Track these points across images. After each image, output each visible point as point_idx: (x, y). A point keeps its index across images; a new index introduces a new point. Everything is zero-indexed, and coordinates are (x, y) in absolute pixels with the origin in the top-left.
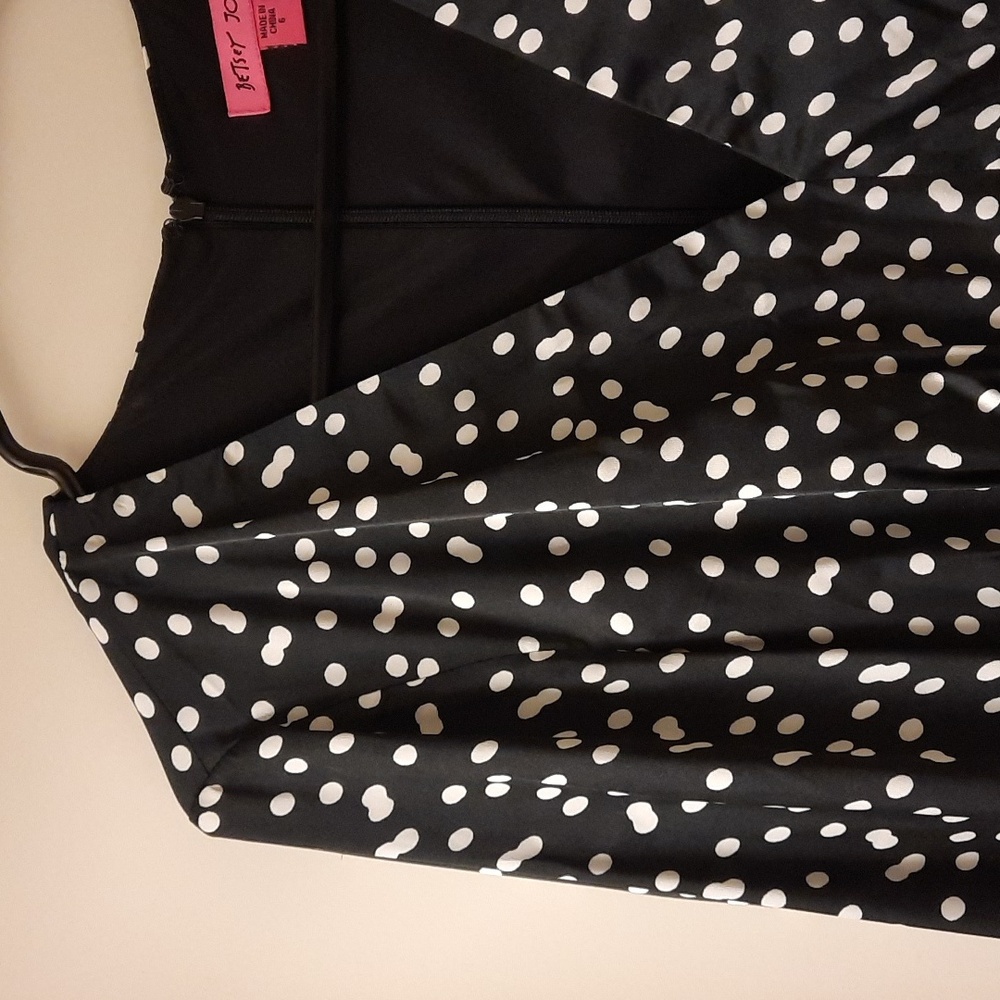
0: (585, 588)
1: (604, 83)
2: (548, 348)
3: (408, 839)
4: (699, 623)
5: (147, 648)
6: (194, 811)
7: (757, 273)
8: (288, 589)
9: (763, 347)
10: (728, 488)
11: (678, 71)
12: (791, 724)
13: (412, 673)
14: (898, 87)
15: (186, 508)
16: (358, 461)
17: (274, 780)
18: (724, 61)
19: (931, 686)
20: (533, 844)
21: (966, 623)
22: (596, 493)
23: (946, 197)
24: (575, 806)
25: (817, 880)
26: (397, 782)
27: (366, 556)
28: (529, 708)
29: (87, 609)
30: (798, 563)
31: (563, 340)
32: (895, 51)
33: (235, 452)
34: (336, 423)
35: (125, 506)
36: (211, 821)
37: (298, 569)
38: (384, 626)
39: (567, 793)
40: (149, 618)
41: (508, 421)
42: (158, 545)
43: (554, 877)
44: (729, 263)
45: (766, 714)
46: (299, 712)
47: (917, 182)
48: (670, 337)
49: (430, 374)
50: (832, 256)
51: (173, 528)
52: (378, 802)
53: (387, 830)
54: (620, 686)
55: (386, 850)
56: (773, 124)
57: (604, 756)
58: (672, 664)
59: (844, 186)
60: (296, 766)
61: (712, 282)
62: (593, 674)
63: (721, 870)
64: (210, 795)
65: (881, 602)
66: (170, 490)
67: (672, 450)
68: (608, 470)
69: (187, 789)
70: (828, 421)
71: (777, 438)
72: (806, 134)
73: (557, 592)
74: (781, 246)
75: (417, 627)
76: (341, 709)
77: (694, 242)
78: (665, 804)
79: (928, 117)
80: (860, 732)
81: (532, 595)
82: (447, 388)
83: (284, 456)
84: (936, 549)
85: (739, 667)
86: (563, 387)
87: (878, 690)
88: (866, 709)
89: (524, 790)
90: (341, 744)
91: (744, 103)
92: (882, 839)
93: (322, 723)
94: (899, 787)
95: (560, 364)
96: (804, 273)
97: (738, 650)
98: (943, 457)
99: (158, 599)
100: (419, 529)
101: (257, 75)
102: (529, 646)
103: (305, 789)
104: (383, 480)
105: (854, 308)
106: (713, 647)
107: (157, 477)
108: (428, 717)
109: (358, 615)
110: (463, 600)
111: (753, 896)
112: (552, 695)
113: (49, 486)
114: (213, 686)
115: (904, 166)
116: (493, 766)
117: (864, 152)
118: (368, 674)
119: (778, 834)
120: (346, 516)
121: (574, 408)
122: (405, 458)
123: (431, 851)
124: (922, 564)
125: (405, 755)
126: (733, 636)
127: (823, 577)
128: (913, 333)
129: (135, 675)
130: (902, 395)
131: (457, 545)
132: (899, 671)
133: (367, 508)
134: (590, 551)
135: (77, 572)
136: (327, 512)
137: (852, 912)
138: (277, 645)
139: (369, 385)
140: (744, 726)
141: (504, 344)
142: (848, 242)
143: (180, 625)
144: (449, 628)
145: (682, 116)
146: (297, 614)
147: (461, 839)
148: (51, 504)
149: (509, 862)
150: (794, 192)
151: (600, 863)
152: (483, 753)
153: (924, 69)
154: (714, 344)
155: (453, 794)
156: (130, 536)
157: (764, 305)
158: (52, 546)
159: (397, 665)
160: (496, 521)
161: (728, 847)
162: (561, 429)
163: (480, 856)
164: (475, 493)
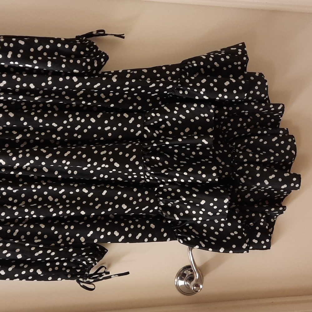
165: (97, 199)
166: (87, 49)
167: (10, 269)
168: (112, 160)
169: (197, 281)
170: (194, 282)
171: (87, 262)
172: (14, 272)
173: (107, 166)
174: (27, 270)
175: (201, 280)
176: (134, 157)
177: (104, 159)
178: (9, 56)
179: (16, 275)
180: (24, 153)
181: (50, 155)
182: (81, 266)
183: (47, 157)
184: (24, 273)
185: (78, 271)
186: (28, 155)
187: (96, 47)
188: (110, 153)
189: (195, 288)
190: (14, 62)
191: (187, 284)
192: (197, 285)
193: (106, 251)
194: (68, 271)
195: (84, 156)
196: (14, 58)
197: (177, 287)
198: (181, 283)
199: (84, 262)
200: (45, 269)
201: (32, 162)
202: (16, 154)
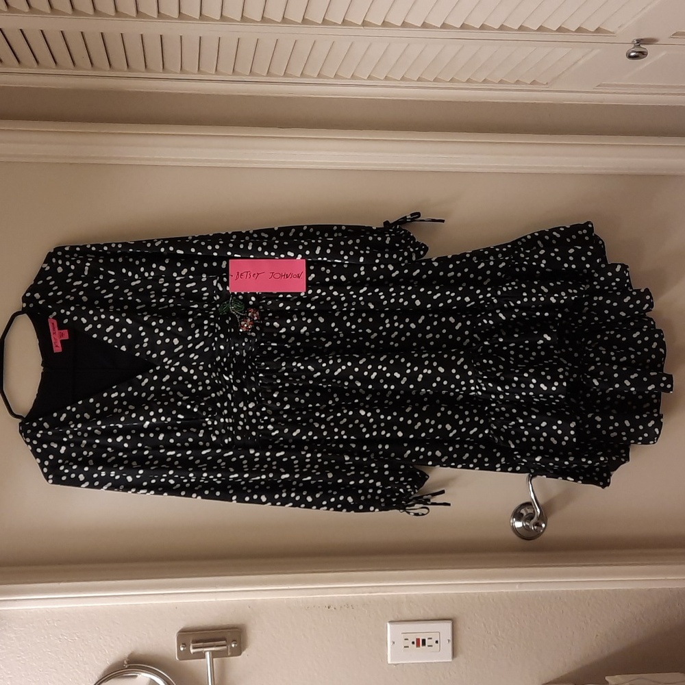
0: (119, 439)
1: (124, 348)
2: (113, 395)
3: (87, 484)
4: (140, 445)
5: (39, 450)
6: (48, 479)
7: (151, 383)
8: (65, 439)
9: (153, 395)
10: (144, 421)
11: (137, 346)
12: (156, 462)
13: (88, 454)
14: (176, 350)
15: (46, 425)
16: (78, 416)
17: (63, 474)
18: (145, 345)
19: (179, 455)
20: (110, 484)
21: (187, 444)
22: (121, 423)
23: (185, 369)
24: (117, 477)
25: (160, 489)
26: (85, 473)
27: (79, 433)
28: (109, 460)
29: (28, 443)
30: (157, 434)
31: (116, 394)
32: (175, 344)
33: (55, 415)
34: (74, 409)
35: (35, 424)
36: (51, 481)
37: (67, 436)
38: (83, 446)
39: (116, 475)
40: (39, 445)
41: (106, 409)
42: (41, 432)
43: (113, 490)
44: (146, 381)
45: (152, 460)
46: (67, 462)
47: (180, 366)
48: (136, 394)
49: (91, 400)
50: (164, 380)
51: (43, 429)
52: (81, 477)
53: (83, 482)
54: (125, 456)
55: (83, 486)
56: (154, 356)
57: (121, 468)
58: (134, 452)
59: (167, 367)
60: (67, 471)
61: (143, 384)
62: (120, 454)
63: (144, 488)
64: (51, 477)
65: (172, 441)
66: (43, 422)
67: (134, 415)
68: (122, 419)
69: (46, 476)
70: (161, 411)
71: (152, 413)
72: (160, 358)
73: (114, 440)
74: (155, 378)
75: (88, 446)
76: (75, 461)
77: (140, 377)
78: (134, 477)
79: (182, 355)
80: (167, 463)
81: (110, 440)
82: (94, 403)
83: (64, 415)
84: (181, 432)
85: (146, 453)
86: (116, 403)
87: (170, 456)
88: (169, 459)
89: (108, 474)
90: (75, 467)
91: (149, 352)
92: (172, 482)
93: (71, 464)
94: (171, 472)
95: (115, 398)
96: (160, 382)
97: (146, 449)
98: (180, 416)
99: (41, 442)
100: (89, 428)
101: (60, 345)
102: (109, 449)
103: (68, 475)
104: (82, 420)
105: (168, 389)
106: (143, 449)
107: (41, 419)
108: (91, 463)
109: (78, 444)
110: (97, 441)
111: (149, 492)
112: (113, 458)
113: (20, 421)
114: (51, 457)
115: (178, 364)
116: (102, 470)
117: (170, 361)
118: (80, 454)
119: (153, 481)
120: (76, 427)
121: (118, 406)
122: (87, 416)
123: (91, 486)
124: (178, 434)
125: (86, 469)
126: (146, 447)
127: (161, 437)
128: (179, 393)
129: (36, 455)
130: (174, 405)
131: (96, 431)
132: (173, 453)
133: (79, 426)
134: (121, 432)
135: (26, 436)
136: (72, 426)
137: (166, 494)
138: (63, 449)
139: (80, 402)
140: (148, 463)
141: (105, 395)
142: (167, 377)
143: (45, 446)
144: (95, 446)
145: (138, 354)
146: (67, 444)
147: (97, 483)
148: (20, 423)
149: (105, 487)
150: (158, 368)
151: (122, 487)
152: (100, 468)
153: (181, 347)
154: (144, 395)
155: (95, 476)
156: (36, 430)
157: (152, 388)
158: (21, 432)
159: (85, 453)
160: (104, 427)
161: (145, 484)
162: (115, 410)
163: (100, 487)
164: (99, 423)
165: (416, 415)
166: (403, 241)
167: (318, 496)
168: (435, 364)
169: (539, 518)
170: (533, 521)
171: (406, 490)
172: (322, 499)
173: (430, 372)
174: (337, 497)
175: (543, 518)
176: (462, 360)
177: (426, 363)
178: (318, 252)
179: (324, 503)
180: (335, 359)
181: (364, 360)
182: (397, 494)
183: (361, 362)
184: (333, 500)
185: (394, 500)
186: (339, 361)
187: (413, 238)
188: (433, 356)
189: (535, 527)
190: (322, 258)
191: (526, 525)
192: (537, 524)
193: (427, 477)
194: (382, 500)
195: (403, 360)
196: (323, 254)
197: (515, 530)
198: (519, 524)
199: (401, 490)
200: (356, 497)
201: (344, 367)
202: (326, 361)
